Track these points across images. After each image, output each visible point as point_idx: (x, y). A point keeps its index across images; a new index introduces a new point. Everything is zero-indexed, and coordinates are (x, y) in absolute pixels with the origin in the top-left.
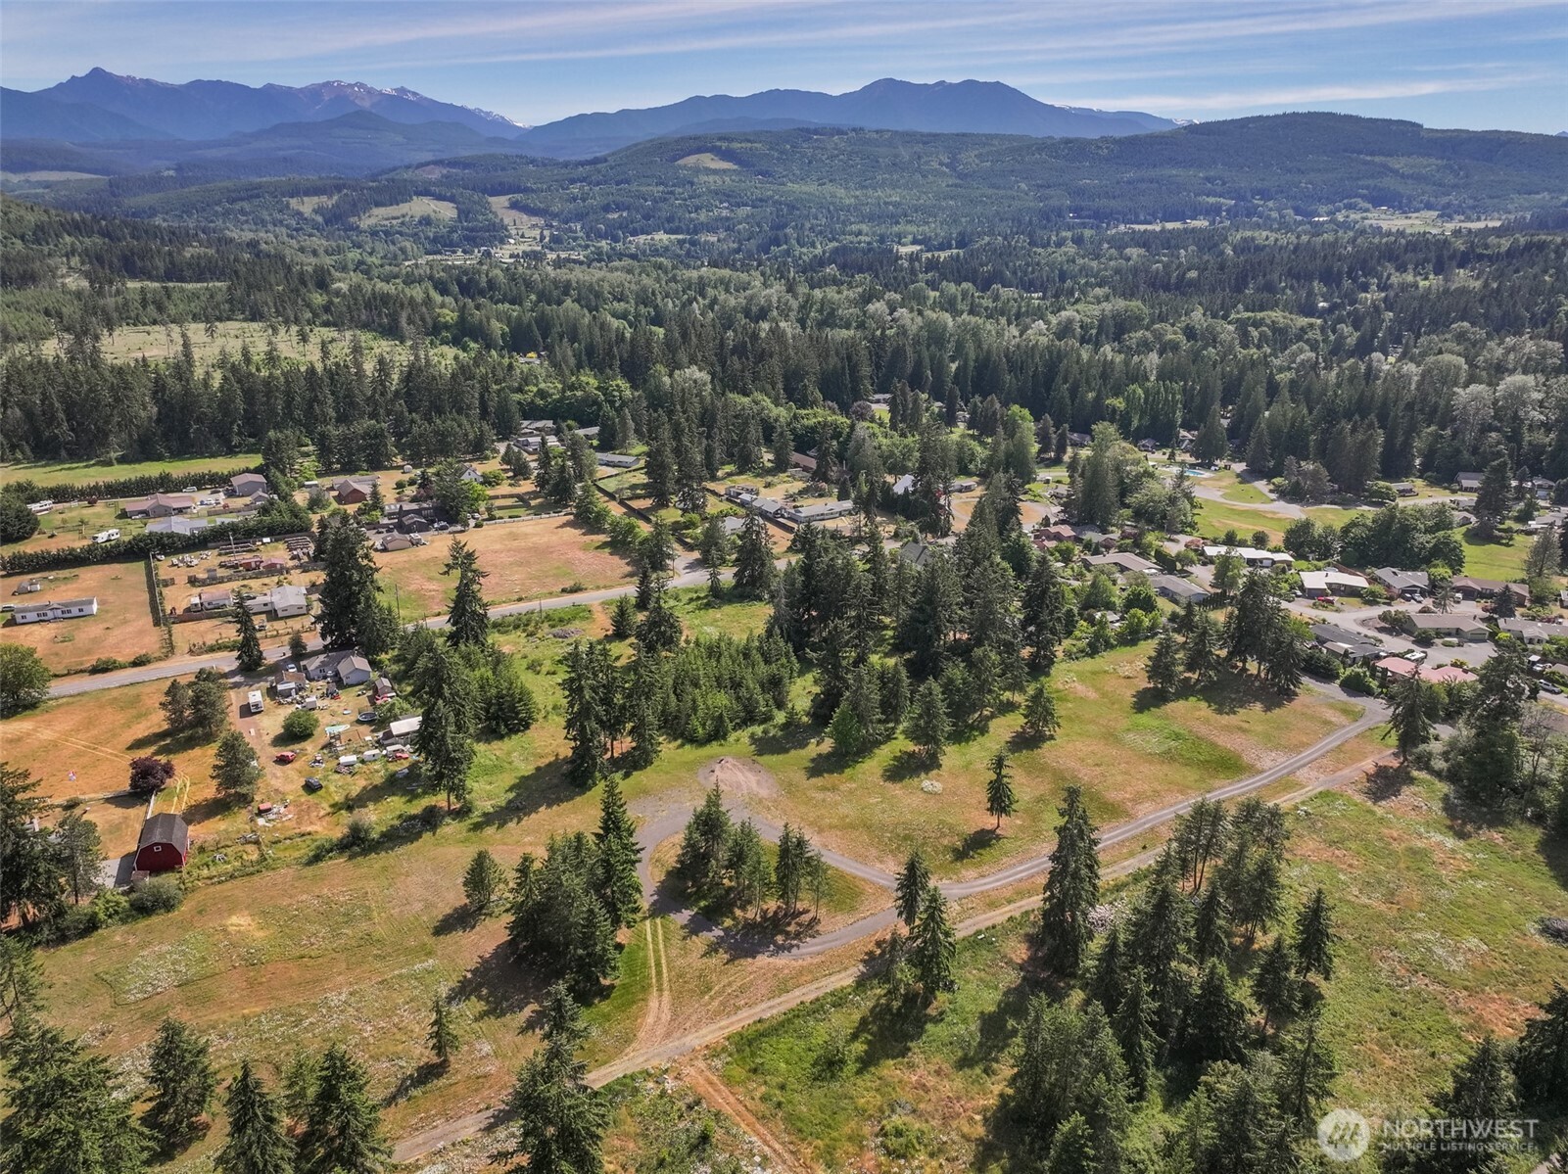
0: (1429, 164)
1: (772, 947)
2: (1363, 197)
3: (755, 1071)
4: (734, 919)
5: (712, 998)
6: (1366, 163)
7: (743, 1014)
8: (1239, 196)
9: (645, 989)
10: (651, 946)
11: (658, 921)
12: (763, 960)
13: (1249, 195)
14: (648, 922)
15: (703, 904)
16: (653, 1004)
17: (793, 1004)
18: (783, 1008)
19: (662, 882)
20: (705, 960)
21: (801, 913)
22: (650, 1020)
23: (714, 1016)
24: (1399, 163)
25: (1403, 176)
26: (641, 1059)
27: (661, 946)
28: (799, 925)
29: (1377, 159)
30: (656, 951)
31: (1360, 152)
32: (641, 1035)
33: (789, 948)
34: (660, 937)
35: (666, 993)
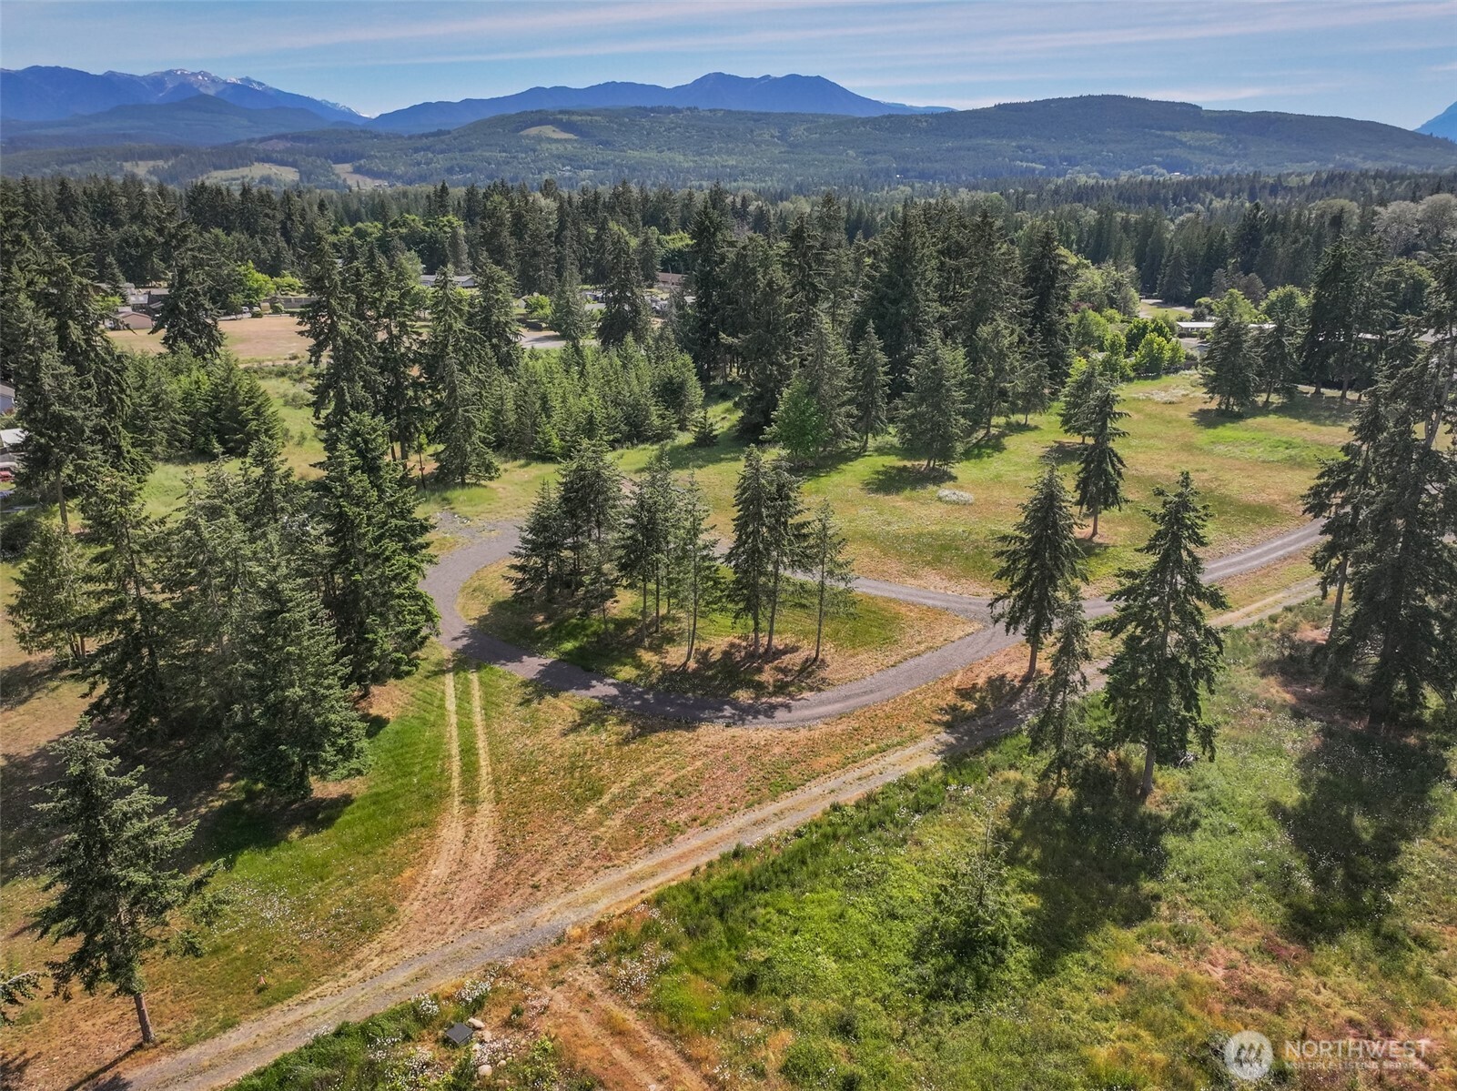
0: (1212, 138)
1: (728, 711)
2: (1158, 164)
3: (750, 984)
4: (639, 666)
5: (605, 812)
6: (1158, 136)
7: (691, 840)
8: (1049, 163)
9: (433, 799)
10: (453, 719)
11: (474, 677)
12: (712, 733)
13: (1058, 161)
14: (449, 679)
15: (569, 646)
16: (451, 831)
17: (816, 811)
18: (790, 823)
19: (482, 620)
20: (584, 736)
21: (785, 652)
22: (439, 869)
23: (608, 857)
24: (1186, 137)
25: (1190, 147)
26: (402, 976)
27: (478, 718)
28: (785, 671)
29: (1168, 133)
30: (466, 727)
31: (1151, 127)
32: (411, 908)
33: (770, 711)
34: (477, 703)
35: (486, 808)
